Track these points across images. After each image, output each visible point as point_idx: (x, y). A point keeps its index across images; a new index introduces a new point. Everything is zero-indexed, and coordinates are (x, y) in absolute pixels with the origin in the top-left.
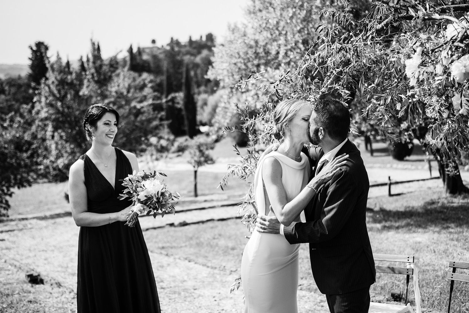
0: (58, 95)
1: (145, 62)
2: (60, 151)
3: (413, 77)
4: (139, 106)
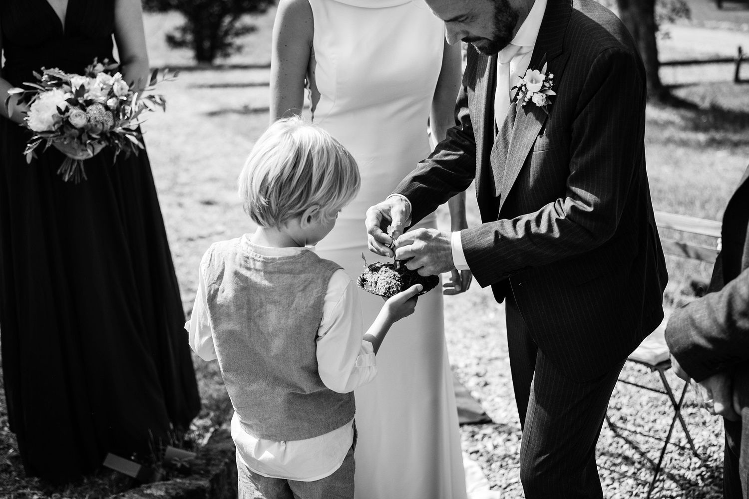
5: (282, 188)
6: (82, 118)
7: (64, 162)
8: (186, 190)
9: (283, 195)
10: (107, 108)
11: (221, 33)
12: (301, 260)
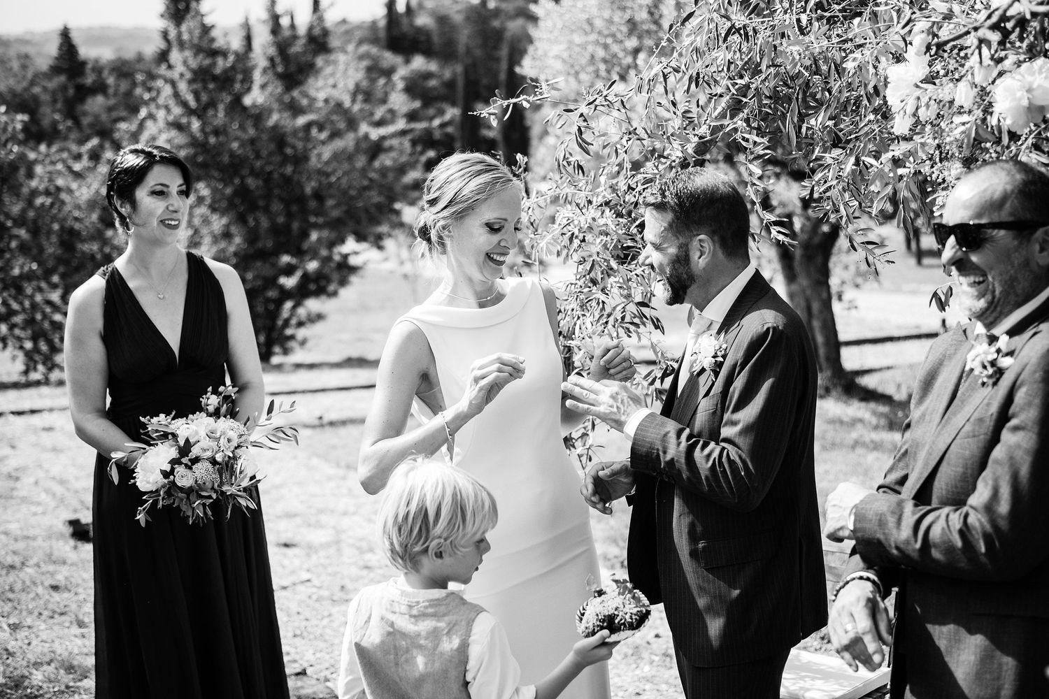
0: (193, 104)
1: (420, 30)
2: (196, 232)
3: (902, 112)
4: (375, 134)
6: (188, 478)
9: (403, 533)
11: (280, 323)
12: (444, 603)
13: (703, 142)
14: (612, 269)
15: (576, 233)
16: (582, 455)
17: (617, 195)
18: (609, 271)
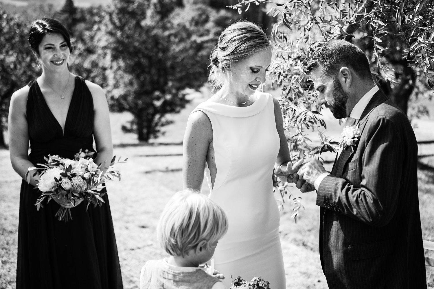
0: (118, 24)
4: (199, 40)
5: (183, 232)
6: (69, 184)
7: (60, 209)
8: (131, 218)
9: (184, 236)
10: (84, 178)
11: (153, 124)
12: (195, 275)
13: (351, 25)
14: (300, 93)
15: (282, 72)
16: (282, 191)
17: (305, 53)
18: (299, 94)
